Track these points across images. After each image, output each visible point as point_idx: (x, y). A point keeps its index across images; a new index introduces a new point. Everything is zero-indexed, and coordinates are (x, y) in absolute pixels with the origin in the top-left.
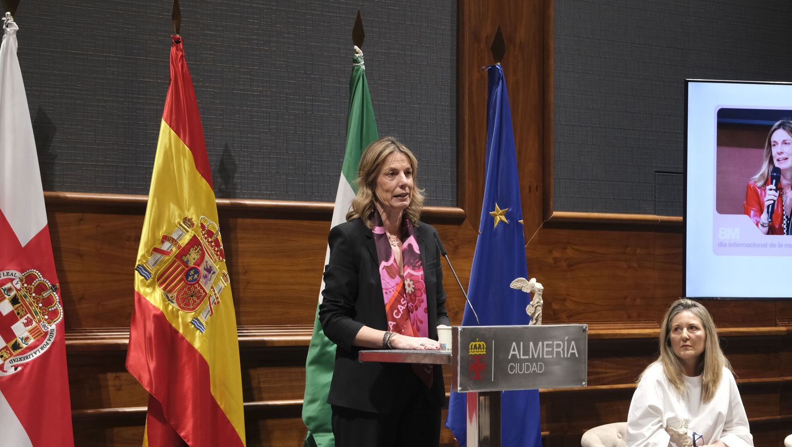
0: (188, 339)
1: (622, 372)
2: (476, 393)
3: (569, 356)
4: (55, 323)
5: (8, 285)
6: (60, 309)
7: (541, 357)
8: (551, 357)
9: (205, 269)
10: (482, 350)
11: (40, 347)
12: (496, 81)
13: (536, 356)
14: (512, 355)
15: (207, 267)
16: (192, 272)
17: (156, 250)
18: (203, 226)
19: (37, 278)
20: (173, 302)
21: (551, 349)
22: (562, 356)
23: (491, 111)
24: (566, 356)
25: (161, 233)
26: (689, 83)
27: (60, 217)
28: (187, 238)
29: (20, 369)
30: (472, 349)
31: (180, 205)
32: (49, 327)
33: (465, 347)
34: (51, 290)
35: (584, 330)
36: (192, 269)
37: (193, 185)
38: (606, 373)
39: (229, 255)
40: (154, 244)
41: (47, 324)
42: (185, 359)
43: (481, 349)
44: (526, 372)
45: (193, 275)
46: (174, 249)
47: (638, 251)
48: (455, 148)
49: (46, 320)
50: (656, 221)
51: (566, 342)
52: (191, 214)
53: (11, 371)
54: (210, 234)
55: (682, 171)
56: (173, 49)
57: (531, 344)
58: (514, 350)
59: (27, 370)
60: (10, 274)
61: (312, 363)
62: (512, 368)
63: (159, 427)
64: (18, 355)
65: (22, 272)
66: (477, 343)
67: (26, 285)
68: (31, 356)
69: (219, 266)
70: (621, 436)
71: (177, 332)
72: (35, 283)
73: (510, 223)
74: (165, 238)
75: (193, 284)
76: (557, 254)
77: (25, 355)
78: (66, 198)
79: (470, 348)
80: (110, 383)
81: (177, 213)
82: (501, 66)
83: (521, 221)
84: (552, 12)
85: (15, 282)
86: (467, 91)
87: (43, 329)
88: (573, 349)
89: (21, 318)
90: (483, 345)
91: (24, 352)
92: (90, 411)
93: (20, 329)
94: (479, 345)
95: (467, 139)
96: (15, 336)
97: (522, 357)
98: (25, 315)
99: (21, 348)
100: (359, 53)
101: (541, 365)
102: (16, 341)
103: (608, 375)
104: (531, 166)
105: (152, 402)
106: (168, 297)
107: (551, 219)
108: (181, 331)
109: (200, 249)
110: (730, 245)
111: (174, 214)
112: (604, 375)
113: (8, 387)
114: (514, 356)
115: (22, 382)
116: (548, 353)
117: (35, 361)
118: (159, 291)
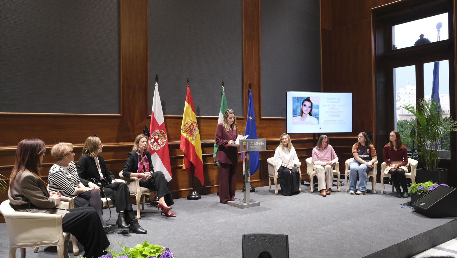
0: (191, 142)
1: (273, 148)
3: (262, 145)
5: (157, 133)
6: (167, 137)
11: (163, 144)
12: (250, 92)
13: (256, 145)
15: (195, 129)
16: (192, 130)
17: (185, 126)
18: (193, 121)
23: (249, 98)
25: (186, 123)
26: (287, 92)
27: (167, 120)
28: (190, 124)
31: (189, 118)
32: (165, 141)
33: (242, 143)
34: (165, 134)
35: (265, 140)
37: (192, 114)
39: (199, 127)
40: (184, 125)
42: (191, 146)
44: (254, 148)
46: (188, 126)
47: (278, 124)
49: (164, 139)
50: (282, 119)
52: (191, 119)
53: (158, 149)
54: (195, 123)
56: (187, 88)
57: (255, 143)
59: (161, 149)
60: (157, 131)
61: (215, 147)
63: (186, 159)
67: (160, 133)
69: (197, 129)
71: (189, 141)
72: (162, 132)
73: (253, 119)
74: (186, 124)
75: (192, 132)
76: (262, 125)
78: (168, 116)
80: (177, 151)
81: (189, 119)
82: (251, 90)
83: (255, 119)
84: (261, 79)
86: (244, 95)
88: (263, 143)
89: (160, 139)
91: (160, 145)
92: (173, 156)
93: (159, 141)
94: (245, 143)
97: (253, 145)
100: (223, 88)
101: (257, 147)
102: (159, 143)
104: (257, 109)
105: (185, 154)
106: (187, 135)
107: (261, 118)
108: (190, 141)
109: (193, 126)
110: (295, 123)
111: (188, 119)
113: (158, 152)
114: (251, 145)
115: (160, 151)
116: (258, 144)
117: (162, 147)
118: (185, 133)
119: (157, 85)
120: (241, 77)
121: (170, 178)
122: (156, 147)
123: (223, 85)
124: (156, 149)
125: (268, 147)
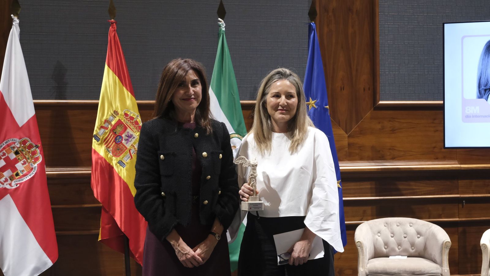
0: (117, 171)
1: (431, 189)
4: (37, 163)
5: (13, 145)
6: (40, 157)
9: (126, 136)
11: (29, 175)
12: (312, 31)
15: (128, 135)
16: (118, 138)
17: (102, 127)
18: (126, 115)
19: (28, 142)
20: (110, 153)
25: (105, 118)
26: (445, 25)
28: (115, 121)
29: (18, 185)
31: (112, 106)
32: (34, 165)
34: (35, 148)
36: (118, 136)
40: (101, 124)
41: (33, 164)
42: (116, 180)
45: (119, 139)
46: (110, 127)
49: (33, 162)
52: (117, 108)
53: (15, 187)
54: (132, 118)
56: (110, 27)
59: (21, 186)
60: (14, 140)
64: (18, 179)
65: (20, 139)
67: (22, 145)
68: (24, 179)
69: (138, 134)
71: (112, 168)
73: (319, 108)
74: (106, 121)
75: (119, 144)
76: (384, 124)
77: (21, 179)
81: (110, 108)
83: (327, 107)
85: (16, 144)
87: (31, 166)
89: (21, 160)
91: (20, 178)
93: (19, 166)
96: (17, 170)
98: (23, 159)
99: (19, 175)
100: (222, 22)
102: (18, 172)
106: (108, 150)
107: (378, 105)
109: (123, 126)
110: (473, 117)
113: (14, 193)
115: (19, 191)
117: (26, 182)
118: (104, 147)
119: (16, 21)
121: (46, 264)
122: (9, 181)
123: (222, 13)
124: (8, 187)
125: (401, 187)
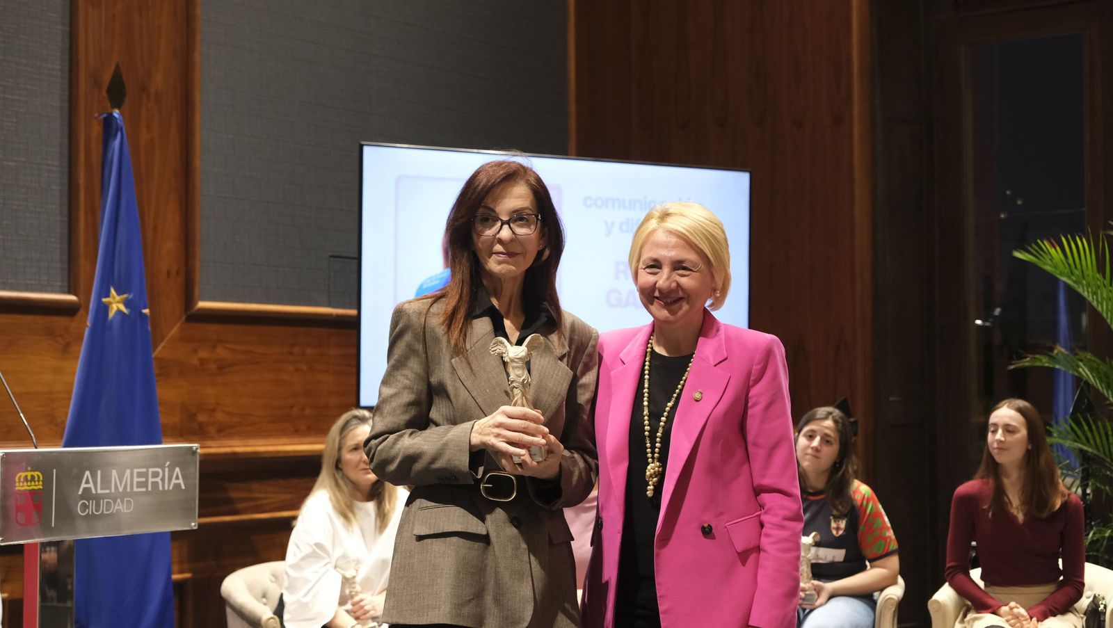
2: (36, 544)
3: (171, 488)
7: (129, 490)
8: (144, 490)
10: (37, 483)
12: (114, 132)
13: (121, 489)
14: (85, 489)
21: (144, 479)
22: (161, 488)
23: (106, 171)
24: (166, 488)
26: (366, 149)
30: (19, 482)
35: (194, 453)
38: (266, 498)
43: (35, 481)
44: (105, 512)
47: (309, 351)
48: (66, 219)
51: (167, 470)
55: (356, 255)
57: (114, 473)
58: (87, 482)
62: (85, 507)
66: (29, 474)
70: (273, 579)
73: (130, 313)
76: (203, 354)
79: (17, 480)
82: (122, 113)
83: (146, 311)
84: (197, 57)
86: (82, 147)
88: (177, 478)
90: (38, 476)
94: (33, 476)
95: (82, 208)
97: (99, 491)
101: (128, 502)
103: (269, 501)
104: (169, 246)
107: (196, 310)
112: (264, 502)
114: (87, 490)
116: (140, 485)
120: (58, 30)
